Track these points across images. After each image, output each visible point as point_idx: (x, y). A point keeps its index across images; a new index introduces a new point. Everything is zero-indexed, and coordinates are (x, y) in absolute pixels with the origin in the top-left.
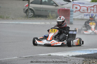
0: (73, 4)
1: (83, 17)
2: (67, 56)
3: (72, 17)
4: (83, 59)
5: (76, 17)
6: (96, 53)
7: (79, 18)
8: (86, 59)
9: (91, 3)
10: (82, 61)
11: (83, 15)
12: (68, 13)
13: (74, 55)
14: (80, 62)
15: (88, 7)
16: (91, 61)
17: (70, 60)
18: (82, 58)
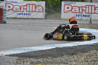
0: (6, 3)
1: (17, 16)
2: (1, 55)
3: (5, 16)
4: (17, 58)
5: (9, 16)
6: (29, 52)
7: (12, 17)
8: (20, 58)
9: (24, 2)
10: (16, 59)
11: (16, 14)
12: (1, 12)
13: (8, 54)
14: (14, 61)
15: (21, 6)
16: (25, 60)
17: (4, 59)
18: (16, 56)
